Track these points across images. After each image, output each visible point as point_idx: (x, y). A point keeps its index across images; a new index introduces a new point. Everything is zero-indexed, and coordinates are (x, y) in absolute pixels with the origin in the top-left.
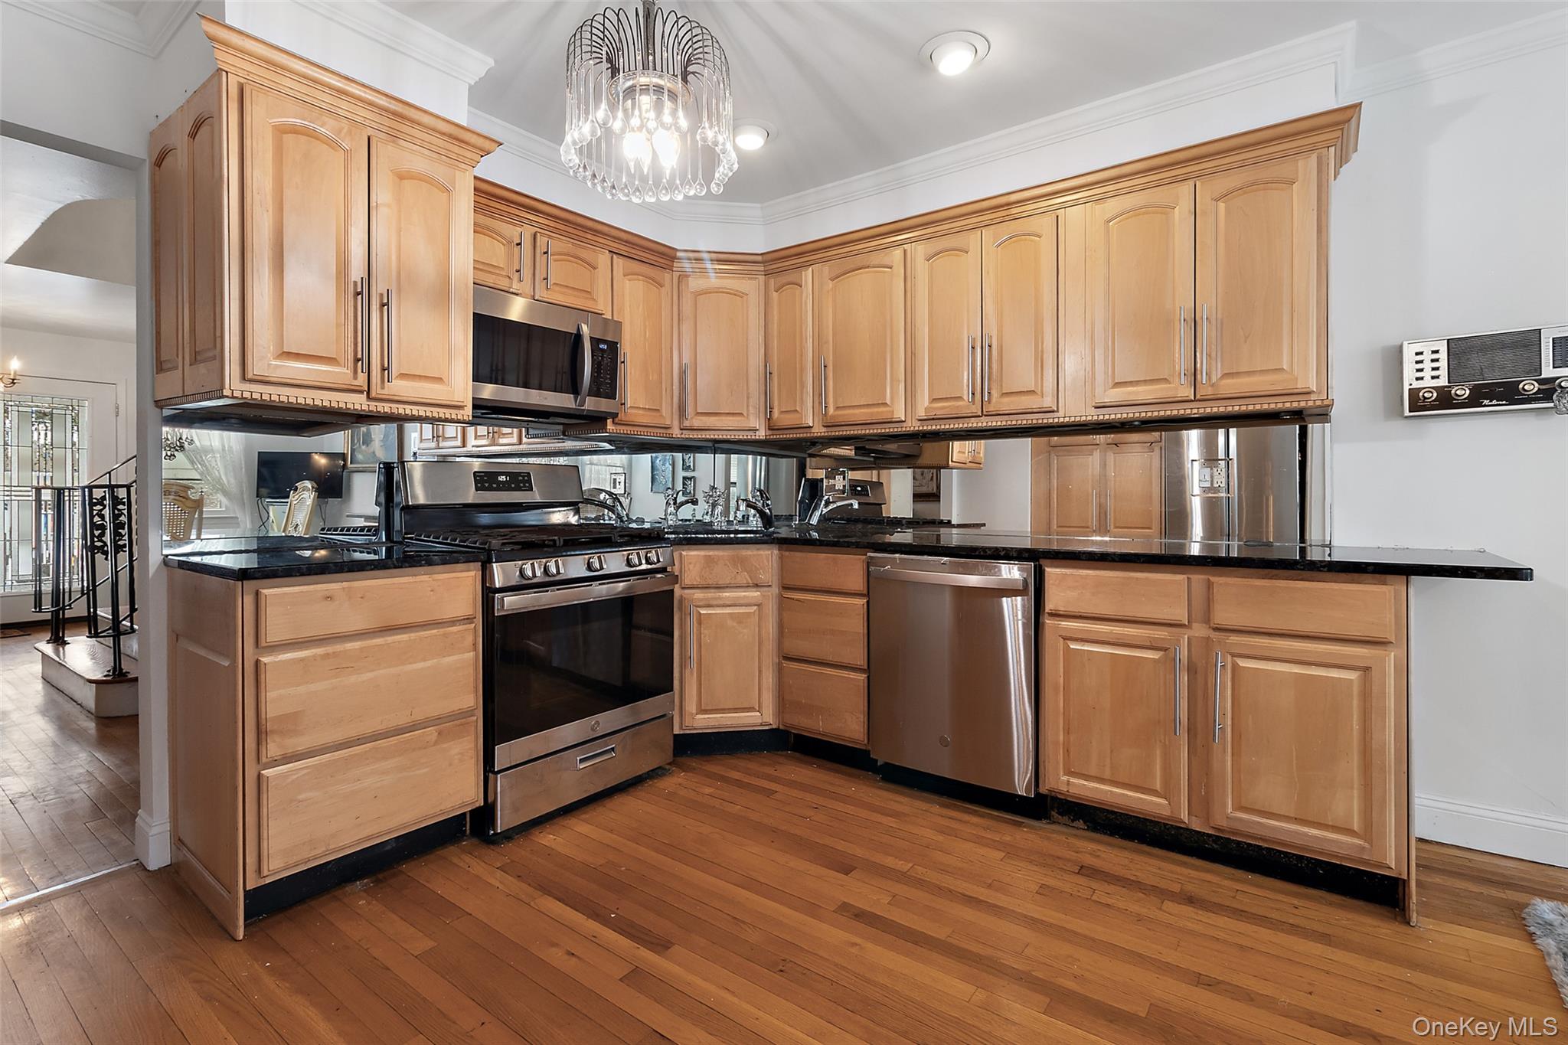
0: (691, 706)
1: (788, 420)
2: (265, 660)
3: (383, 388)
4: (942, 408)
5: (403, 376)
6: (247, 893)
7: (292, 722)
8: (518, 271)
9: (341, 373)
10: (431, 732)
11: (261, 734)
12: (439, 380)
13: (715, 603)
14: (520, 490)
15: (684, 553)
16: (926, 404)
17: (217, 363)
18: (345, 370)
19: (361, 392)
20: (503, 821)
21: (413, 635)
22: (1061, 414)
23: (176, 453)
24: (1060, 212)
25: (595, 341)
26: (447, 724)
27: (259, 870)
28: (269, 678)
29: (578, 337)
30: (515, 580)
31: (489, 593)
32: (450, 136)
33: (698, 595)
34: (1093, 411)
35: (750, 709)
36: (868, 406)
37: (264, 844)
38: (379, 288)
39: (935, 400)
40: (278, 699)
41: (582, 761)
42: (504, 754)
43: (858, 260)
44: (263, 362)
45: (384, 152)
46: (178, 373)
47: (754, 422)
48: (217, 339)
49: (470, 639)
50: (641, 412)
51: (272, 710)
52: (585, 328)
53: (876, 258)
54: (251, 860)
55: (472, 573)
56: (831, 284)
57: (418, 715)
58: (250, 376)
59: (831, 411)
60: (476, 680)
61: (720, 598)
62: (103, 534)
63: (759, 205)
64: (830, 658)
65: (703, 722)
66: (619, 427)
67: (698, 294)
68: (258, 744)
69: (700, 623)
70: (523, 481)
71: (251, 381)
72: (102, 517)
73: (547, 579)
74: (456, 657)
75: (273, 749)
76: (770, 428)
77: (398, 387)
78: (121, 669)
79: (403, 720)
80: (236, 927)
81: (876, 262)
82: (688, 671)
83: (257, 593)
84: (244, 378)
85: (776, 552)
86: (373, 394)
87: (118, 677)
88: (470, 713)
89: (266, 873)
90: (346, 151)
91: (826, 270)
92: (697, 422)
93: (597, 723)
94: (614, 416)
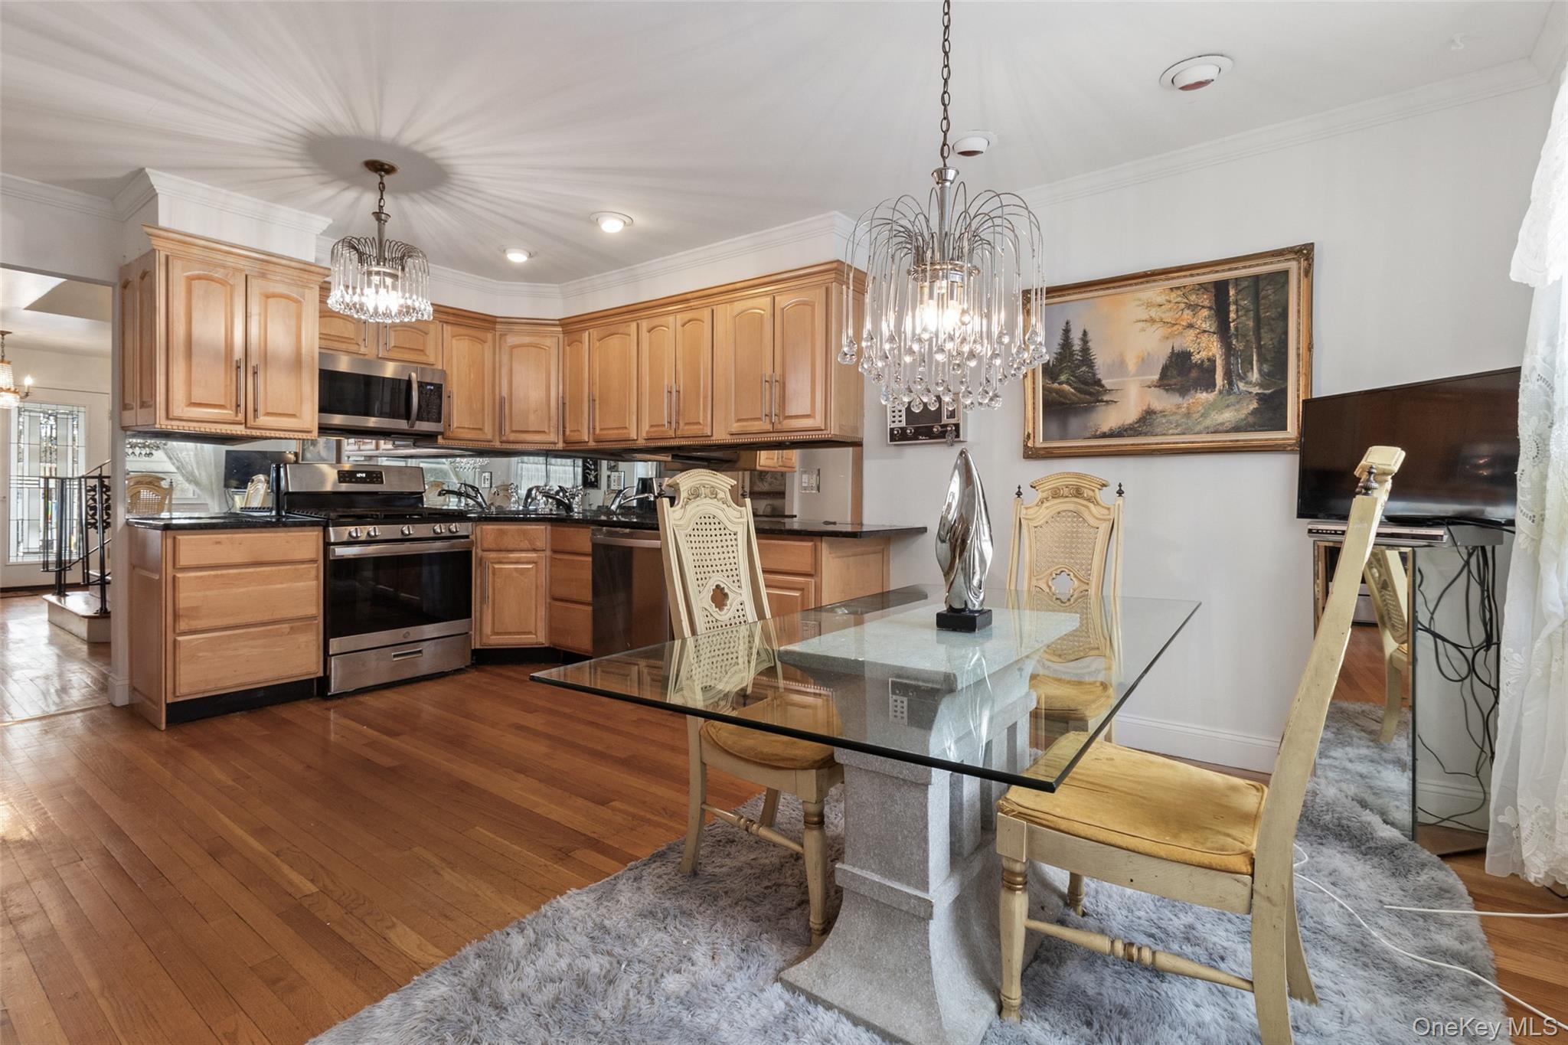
0: (487, 629)
1: (574, 437)
2: (179, 575)
3: (255, 421)
4: (656, 432)
5: (268, 414)
6: (168, 705)
7: (194, 612)
8: (365, 340)
9: (228, 413)
10: (286, 627)
11: (176, 616)
12: (293, 416)
13: (505, 561)
14: (373, 483)
15: (484, 527)
16: (647, 428)
17: (152, 409)
18: (230, 412)
19: (241, 424)
20: (334, 688)
21: (274, 568)
22: (714, 438)
23: (154, 452)
24: (714, 307)
25: (421, 385)
26: (298, 623)
27: (174, 693)
28: (181, 585)
29: (409, 382)
30: (345, 538)
31: (327, 544)
32: (301, 269)
33: (493, 555)
34: (729, 437)
35: (530, 633)
36: (617, 428)
37: (177, 678)
38: (253, 361)
39: (652, 426)
40: (187, 596)
41: (395, 656)
42: (335, 644)
43: (612, 329)
44: (179, 409)
45: (256, 286)
46: (133, 412)
47: (552, 437)
48: (153, 396)
49: (313, 573)
50: (466, 430)
51: (183, 604)
52: (414, 375)
53: (622, 328)
54: (170, 686)
55: (316, 533)
56: (598, 344)
57: (277, 616)
58: (171, 417)
59: (598, 431)
60: (318, 598)
61: (508, 558)
62: (95, 514)
63: (557, 285)
64: (575, 598)
65: (495, 641)
66: (447, 441)
67: (513, 347)
68: (175, 621)
69: (494, 574)
70: (377, 478)
71: (172, 419)
72: (94, 500)
73: (369, 539)
74: (302, 583)
75: (183, 625)
76: (565, 442)
77: (263, 420)
78: (106, 609)
79: (266, 617)
80: (160, 723)
81: (621, 331)
82: (485, 606)
83: (174, 538)
84: (168, 418)
85: (549, 527)
86: (249, 425)
87: (104, 614)
88: (314, 617)
89: (178, 694)
90: (231, 285)
91: (595, 333)
92: (512, 437)
93: (408, 633)
94: (441, 433)
